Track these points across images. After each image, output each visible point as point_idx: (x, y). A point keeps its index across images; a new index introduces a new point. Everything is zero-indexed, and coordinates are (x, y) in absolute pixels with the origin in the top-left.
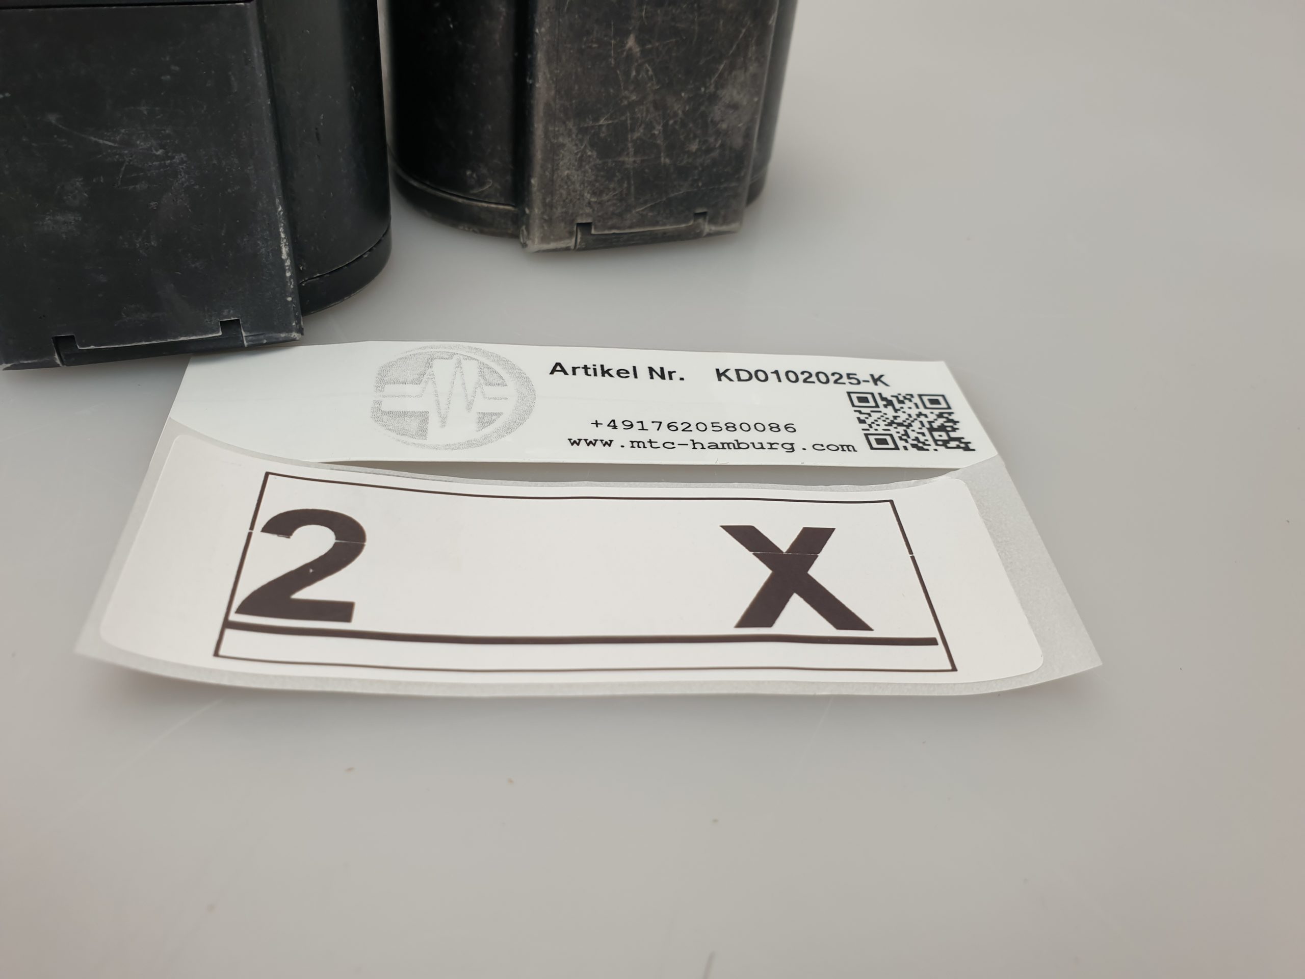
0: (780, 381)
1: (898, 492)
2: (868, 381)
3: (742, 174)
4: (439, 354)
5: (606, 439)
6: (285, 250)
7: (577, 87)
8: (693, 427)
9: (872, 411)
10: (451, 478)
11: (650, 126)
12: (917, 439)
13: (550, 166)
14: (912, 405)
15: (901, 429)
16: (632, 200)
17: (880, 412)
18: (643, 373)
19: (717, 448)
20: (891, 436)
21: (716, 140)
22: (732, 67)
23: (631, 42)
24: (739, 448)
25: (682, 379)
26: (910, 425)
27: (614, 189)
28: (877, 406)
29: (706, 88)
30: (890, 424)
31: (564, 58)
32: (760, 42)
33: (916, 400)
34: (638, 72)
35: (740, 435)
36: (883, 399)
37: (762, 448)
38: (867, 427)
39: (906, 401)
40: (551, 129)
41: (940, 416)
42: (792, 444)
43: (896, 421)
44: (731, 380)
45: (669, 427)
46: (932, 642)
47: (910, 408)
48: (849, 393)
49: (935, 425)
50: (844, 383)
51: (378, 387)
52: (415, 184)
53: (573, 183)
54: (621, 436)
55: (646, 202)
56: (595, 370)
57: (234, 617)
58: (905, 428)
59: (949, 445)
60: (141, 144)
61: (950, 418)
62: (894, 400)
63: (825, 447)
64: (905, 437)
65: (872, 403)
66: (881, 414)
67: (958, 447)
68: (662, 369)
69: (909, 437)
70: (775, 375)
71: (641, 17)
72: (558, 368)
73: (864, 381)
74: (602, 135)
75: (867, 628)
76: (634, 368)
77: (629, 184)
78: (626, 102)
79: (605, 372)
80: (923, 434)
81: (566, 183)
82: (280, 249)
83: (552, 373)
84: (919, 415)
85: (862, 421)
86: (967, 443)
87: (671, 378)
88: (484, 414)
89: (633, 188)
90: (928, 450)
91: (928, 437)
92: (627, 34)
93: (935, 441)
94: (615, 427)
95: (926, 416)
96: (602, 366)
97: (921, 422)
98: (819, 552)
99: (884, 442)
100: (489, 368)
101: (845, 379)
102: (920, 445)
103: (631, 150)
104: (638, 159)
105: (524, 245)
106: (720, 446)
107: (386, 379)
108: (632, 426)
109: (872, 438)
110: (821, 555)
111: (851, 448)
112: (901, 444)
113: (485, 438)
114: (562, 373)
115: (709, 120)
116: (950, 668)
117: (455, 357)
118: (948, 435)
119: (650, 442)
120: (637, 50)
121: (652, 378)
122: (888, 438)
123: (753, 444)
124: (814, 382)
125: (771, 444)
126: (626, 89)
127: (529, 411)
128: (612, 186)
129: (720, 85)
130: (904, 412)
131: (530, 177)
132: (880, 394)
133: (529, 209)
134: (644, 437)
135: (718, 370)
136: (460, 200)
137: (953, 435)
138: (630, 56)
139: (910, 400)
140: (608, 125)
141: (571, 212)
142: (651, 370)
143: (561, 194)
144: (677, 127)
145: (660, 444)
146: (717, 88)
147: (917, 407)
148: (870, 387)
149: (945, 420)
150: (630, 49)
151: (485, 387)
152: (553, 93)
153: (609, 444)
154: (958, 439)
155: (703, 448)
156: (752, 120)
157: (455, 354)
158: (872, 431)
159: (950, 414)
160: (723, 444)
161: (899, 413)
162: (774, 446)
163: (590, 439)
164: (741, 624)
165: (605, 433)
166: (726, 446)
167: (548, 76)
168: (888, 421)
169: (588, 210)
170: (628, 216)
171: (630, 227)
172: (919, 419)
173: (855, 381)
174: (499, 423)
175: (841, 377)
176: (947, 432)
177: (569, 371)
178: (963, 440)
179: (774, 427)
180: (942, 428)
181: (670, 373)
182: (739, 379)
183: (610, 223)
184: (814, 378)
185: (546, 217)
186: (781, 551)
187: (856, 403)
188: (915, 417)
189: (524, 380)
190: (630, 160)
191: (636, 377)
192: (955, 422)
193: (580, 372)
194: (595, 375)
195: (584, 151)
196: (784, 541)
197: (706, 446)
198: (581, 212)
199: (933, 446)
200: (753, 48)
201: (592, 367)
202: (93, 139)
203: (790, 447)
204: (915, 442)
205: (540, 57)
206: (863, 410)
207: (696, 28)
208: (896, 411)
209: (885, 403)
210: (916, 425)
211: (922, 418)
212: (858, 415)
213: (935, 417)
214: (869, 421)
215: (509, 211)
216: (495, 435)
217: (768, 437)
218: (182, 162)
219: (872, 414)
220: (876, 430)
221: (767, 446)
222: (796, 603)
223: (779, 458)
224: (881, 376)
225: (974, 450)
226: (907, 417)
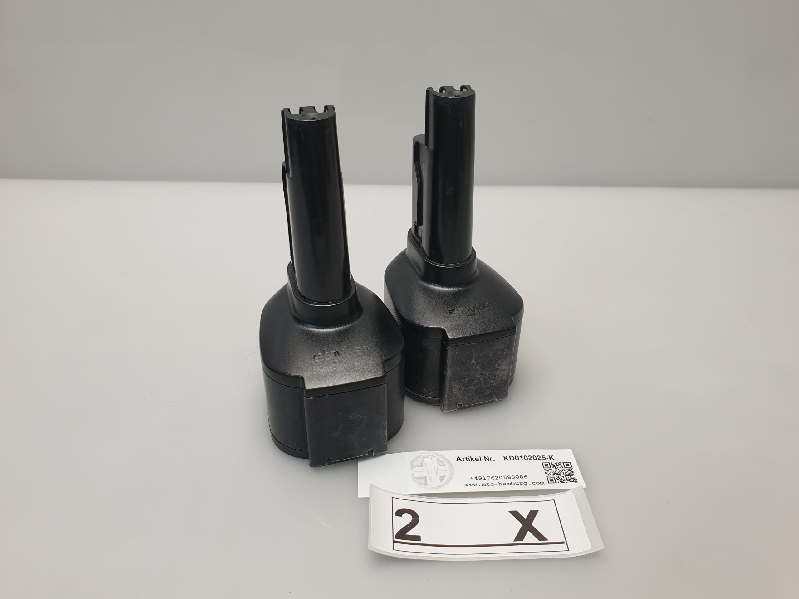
0: (522, 460)
1: (555, 496)
2: (548, 458)
3: (507, 385)
4: (425, 456)
5: (475, 484)
6: (386, 432)
7: (458, 373)
8: (498, 478)
9: (549, 469)
10: (436, 498)
11: (479, 379)
12: (562, 479)
13: (450, 392)
14: (561, 466)
15: (557, 476)
16: (474, 397)
17: (551, 469)
18: (483, 459)
19: (506, 485)
20: (554, 478)
21: (498, 379)
22: (502, 361)
23: (473, 361)
24: (512, 485)
25: (494, 460)
26: (560, 474)
27: (469, 395)
28: (551, 467)
29: (495, 367)
30: (554, 474)
31: (455, 367)
32: (510, 354)
33: (562, 464)
34: (475, 367)
35: (512, 480)
36: (553, 465)
37: (518, 484)
38: (547, 475)
39: (559, 465)
40: (451, 383)
41: (569, 470)
42: (526, 483)
43: (556, 473)
44: (508, 460)
45: (492, 478)
46: (563, 543)
47: (560, 468)
48: (542, 463)
49: (567, 474)
50: (541, 460)
51: (411, 468)
52: (408, 390)
53: (457, 395)
54: (479, 482)
55: (478, 397)
56: (469, 458)
57: (395, 540)
58: (558, 475)
59: (571, 481)
60: (358, 416)
61: (572, 470)
62: (556, 465)
63: (536, 483)
64: (558, 479)
65: (549, 467)
66: (552, 470)
67: (573, 481)
68: (488, 457)
69: (559, 478)
70: (521, 458)
71: (476, 355)
72: (459, 459)
73: (547, 458)
74: (465, 383)
75: (547, 540)
76: (480, 457)
77: (473, 393)
78: (472, 374)
79: (472, 459)
80: (564, 477)
81: (455, 395)
82: (385, 432)
83: (457, 460)
84: (563, 470)
85: (546, 473)
86: (576, 480)
87: (491, 460)
88: (441, 476)
89: (474, 394)
90: (565, 483)
91: (565, 478)
92: (472, 359)
93: (567, 479)
94: (477, 479)
95: (565, 470)
96: (471, 457)
97: (563, 473)
98: (535, 518)
99: (552, 480)
100: (440, 460)
101: (541, 458)
102: (563, 481)
103: (474, 385)
104: (476, 387)
105: (442, 410)
106: (506, 484)
107: (413, 466)
108: (481, 478)
109: (549, 479)
110: (535, 519)
111: (543, 483)
112: (557, 481)
113: (443, 485)
114: (460, 460)
115: (496, 375)
116: (567, 550)
117: (430, 456)
118: (571, 477)
119: (487, 484)
120: (475, 362)
121: (485, 460)
122: (554, 479)
123: (516, 483)
124: (532, 460)
125: (521, 483)
126: (472, 371)
127: (453, 475)
128: (468, 394)
129: (499, 365)
130: (558, 469)
131: (444, 394)
132: (551, 463)
133: (444, 401)
134: (485, 482)
135: (504, 457)
136: (422, 396)
137: (572, 477)
138: (473, 364)
139: (560, 465)
140: (467, 380)
141: (456, 402)
142: (485, 457)
143: (454, 398)
144: (487, 378)
145: (490, 484)
146: (498, 367)
147: (562, 467)
148: (548, 461)
149: (570, 471)
150: (473, 362)
151: (440, 467)
152: (452, 375)
153: (476, 485)
154: (574, 478)
155: (502, 485)
156: (509, 372)
157: (430, 455)
158: (549, 477)
159: (572, 469)
160: (507, 483)
161: (557, 470)
162: (522, 484)
163: (471, 484)
164: (514, 541)
165: (474, 481)
166: (508, 484)
167: (450, 371)
168: (554, 473)
169: (461, 401)
170: (473, 401)
171: (474, 404)
172: (563, 472)
173: (544, 459)
174: (445, 479)
175: (540, 457)
176: (570, 476)
177: (462, 460)
178: (575, 479)
179: (522, 477)
180: (569, 475)
181: (490, 458)
182: (511, 460)
183: (468, 403)
184: (532, 458)
185: (449, 404)
186: (524, 518)
187: (545, 467)
188: (561, 471)
189: (450, 464)
190: (473, 388)
191: (481, 460)
192: (573, 472)
193: (465, 459)
194: (469, 460)
195: (460, 387)
196: (525, 515)
197: (503, 484)
198: (459, 401)
199: (566, 481)
200: (508, 356)
201: (468, 458)
202: (347, 416)
203: (526, 484)
204: (561, 480)
205: (448, 368)
206: (547, 469)
207: (491, 355)
208: (556, 469)
209: (553, 466)
210: (562, 474)
211: (564, 471)
212: (545, 471)
213: (567, 471)
214: (548, 473)
215: (437, 399)
216: (445, 483)
217: (520, 480)
218: (366, 417)
219: (549, 470)
220: (550, 476)
221: (519, 484)
222: (529, 533)
223: (523, 488)
224: (552, 456)
225: (578, 482)
226: (559, 471)
